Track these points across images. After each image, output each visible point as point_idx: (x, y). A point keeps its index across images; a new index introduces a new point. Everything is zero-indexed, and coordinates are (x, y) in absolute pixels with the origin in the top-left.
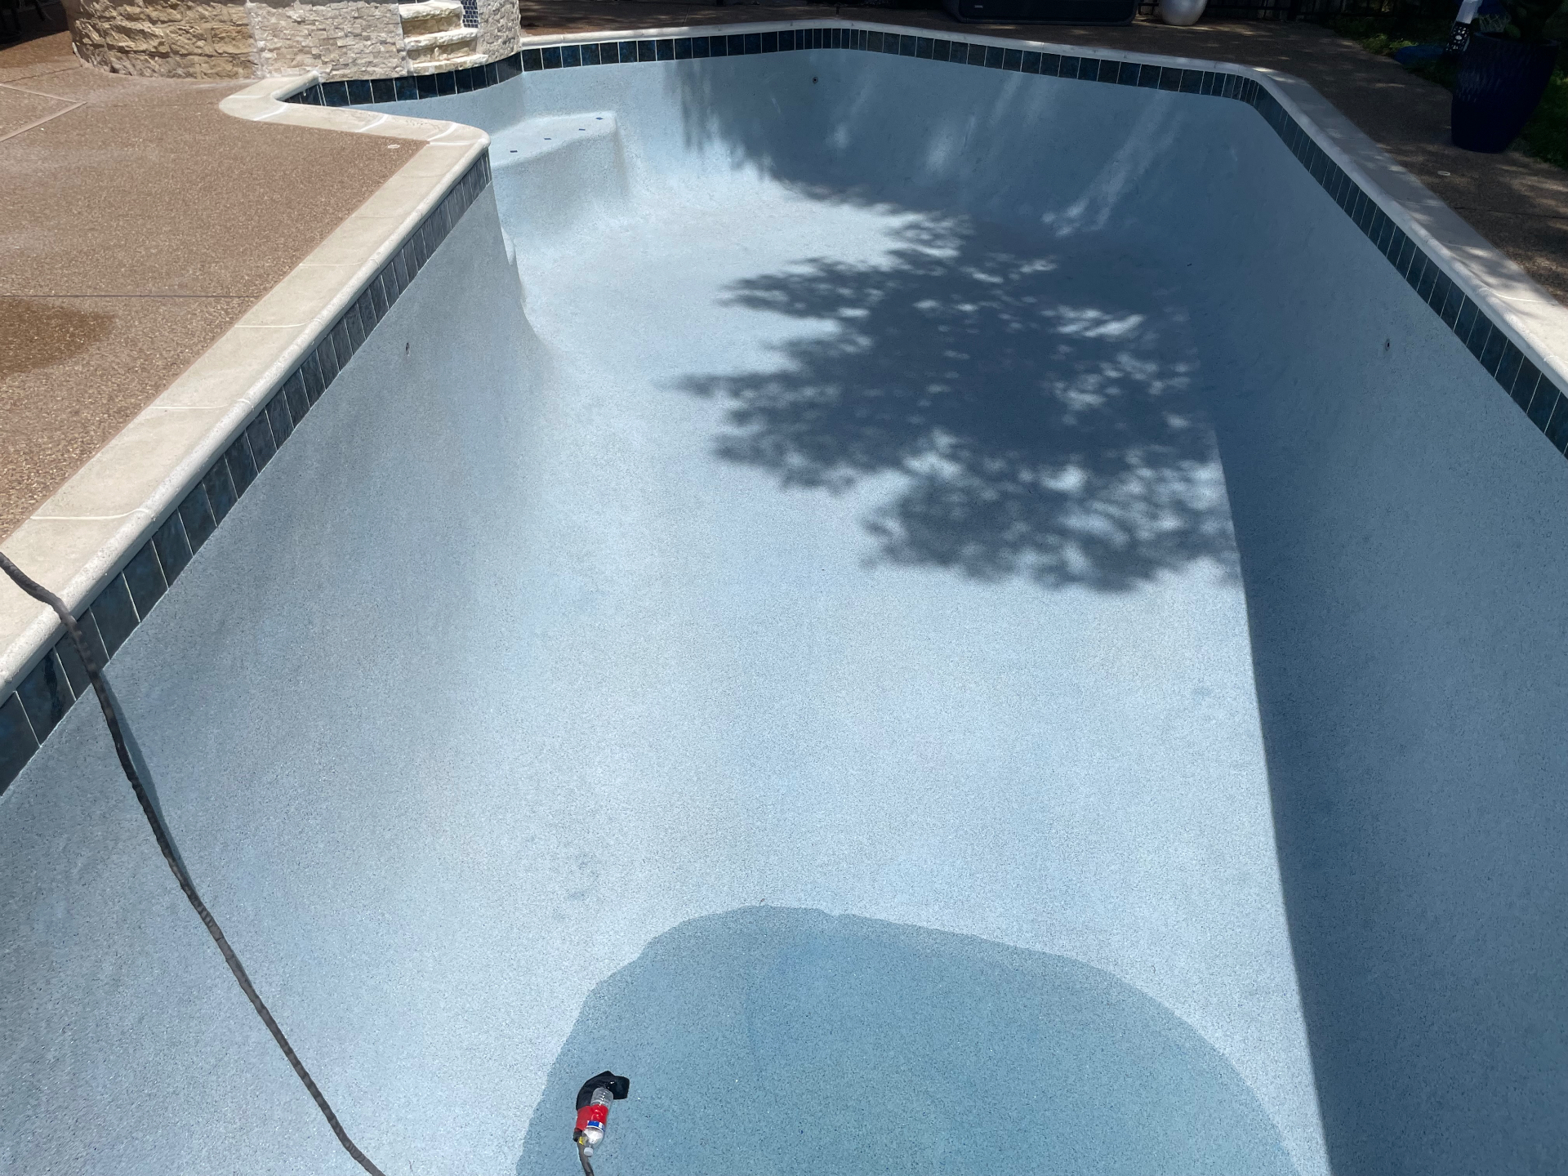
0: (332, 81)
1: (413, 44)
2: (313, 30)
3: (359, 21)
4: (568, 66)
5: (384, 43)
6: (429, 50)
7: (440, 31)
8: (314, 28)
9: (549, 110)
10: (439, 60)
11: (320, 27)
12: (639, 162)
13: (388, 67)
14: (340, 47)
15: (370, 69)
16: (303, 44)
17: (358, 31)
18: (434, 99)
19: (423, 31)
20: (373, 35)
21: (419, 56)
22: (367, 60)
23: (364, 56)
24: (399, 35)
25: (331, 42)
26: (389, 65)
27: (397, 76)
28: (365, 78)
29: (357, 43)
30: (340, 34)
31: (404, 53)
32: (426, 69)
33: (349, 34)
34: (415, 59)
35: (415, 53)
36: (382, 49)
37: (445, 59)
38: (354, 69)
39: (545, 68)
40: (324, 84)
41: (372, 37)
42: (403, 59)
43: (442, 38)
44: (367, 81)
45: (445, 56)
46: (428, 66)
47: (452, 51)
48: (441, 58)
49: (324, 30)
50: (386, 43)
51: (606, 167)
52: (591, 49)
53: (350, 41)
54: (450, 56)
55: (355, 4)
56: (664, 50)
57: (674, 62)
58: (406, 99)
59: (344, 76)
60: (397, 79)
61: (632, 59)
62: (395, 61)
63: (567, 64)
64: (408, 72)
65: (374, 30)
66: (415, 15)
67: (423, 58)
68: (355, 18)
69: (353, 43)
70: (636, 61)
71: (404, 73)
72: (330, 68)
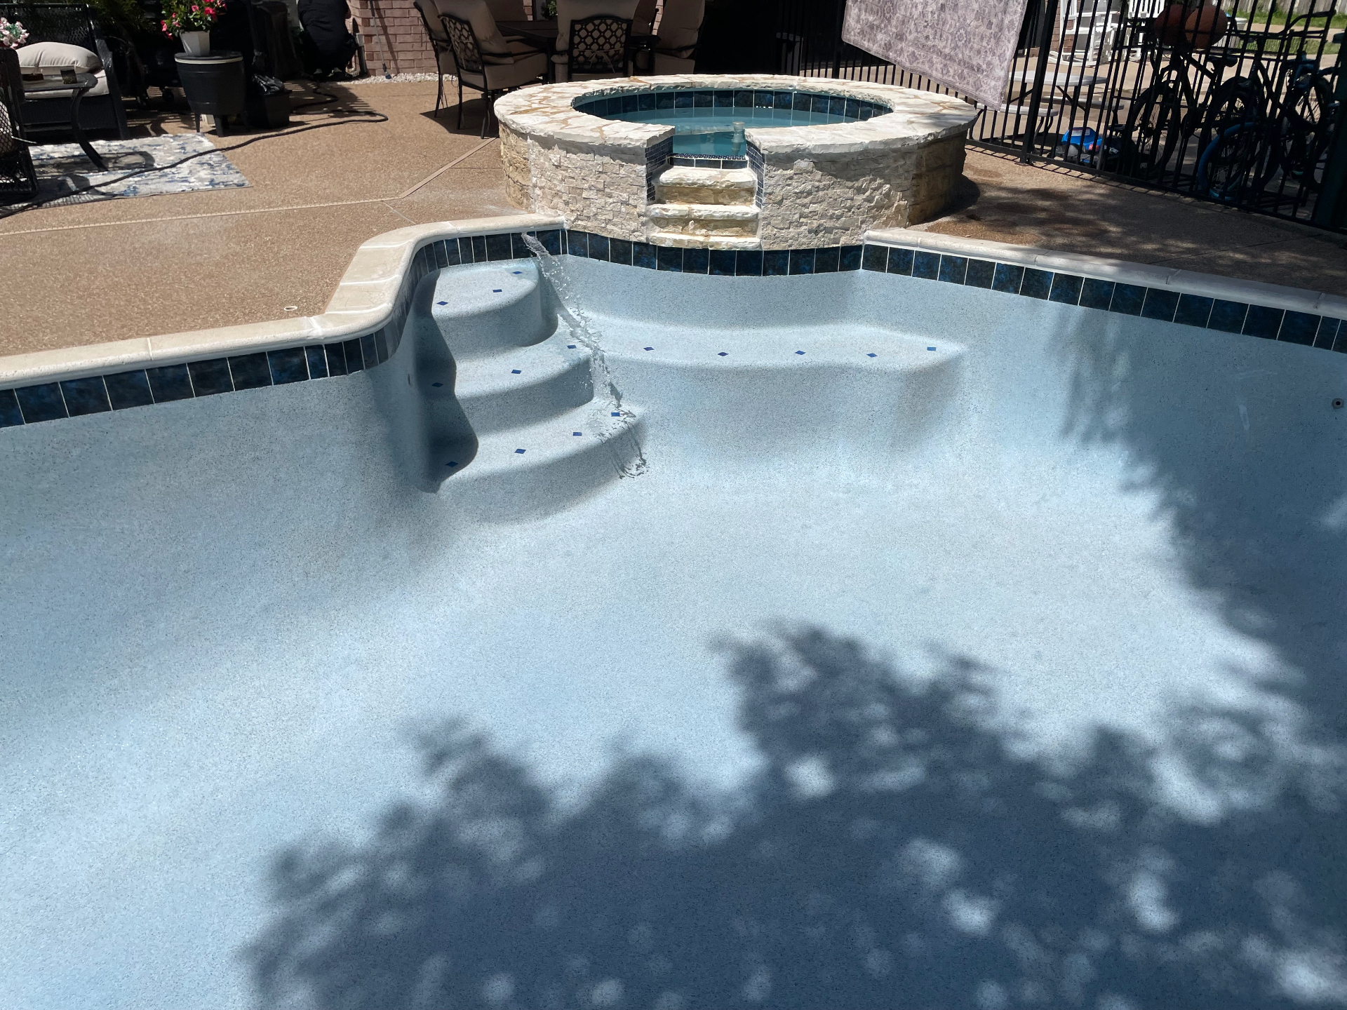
0: (575, 229)
1: (657, 211)
2: (566, 176)
3: (603, 176)
4: (918, 276)
5: (626, 203)
6: (682, 221)
7: (717, 203)
8: (567, 174)
9: (881, 320)
10: (694, 234)
11: (571, 175)
12: (974, 419)
13: (627, 229)
14: (584, 198)
15: (609, 227)
16: (558, 188)
17: (601, 186)
18: (676, 274)
19: (692, 200)
20: (615, 193)
21: (667, 225)
22: (607, 217)
23: (605, 212)
24: (643, 199)
25: (578, 191)
26: (628, 227)
27: (635, 240)
28: (604, 234)
29: (599, 198)
30: (586, 186)
31: (644, 219)
32: (664, 240)
33: (593, 188)
34: (663, 228)
35: (662, 221)
36: (623, 209)
37: (702, 235)
38: (595, 223)
39: (889, 271)
40: (569, 231)
41: (614, 195)
42: (643, 224)
43: (700, 211)
44: (607, 238)
45: (704, 231)
46: (667, 237)
47: (716, 228)
48: (698, 232)
49: (573, 178)
50: (628, 205)
51: (876, 409)
52: (955, 262)
53: (592, 194)
54: (710, 233)
55: (601, 158)
56: (1067, 288)
57: (1078, 310)
58: (642, 266)
59: (585, 227)
60: (636, 243)
61: (1011, 289)
62: (634, 225)
63: (919, 274)
64: (647, 239)
65: (617, 188)
66: (677, 181)
67: (671, 228)
68: (600, 172)
69: (596, 197)
70: (1016, 292)
71: (643, 239)
72: (575, 217)
